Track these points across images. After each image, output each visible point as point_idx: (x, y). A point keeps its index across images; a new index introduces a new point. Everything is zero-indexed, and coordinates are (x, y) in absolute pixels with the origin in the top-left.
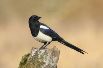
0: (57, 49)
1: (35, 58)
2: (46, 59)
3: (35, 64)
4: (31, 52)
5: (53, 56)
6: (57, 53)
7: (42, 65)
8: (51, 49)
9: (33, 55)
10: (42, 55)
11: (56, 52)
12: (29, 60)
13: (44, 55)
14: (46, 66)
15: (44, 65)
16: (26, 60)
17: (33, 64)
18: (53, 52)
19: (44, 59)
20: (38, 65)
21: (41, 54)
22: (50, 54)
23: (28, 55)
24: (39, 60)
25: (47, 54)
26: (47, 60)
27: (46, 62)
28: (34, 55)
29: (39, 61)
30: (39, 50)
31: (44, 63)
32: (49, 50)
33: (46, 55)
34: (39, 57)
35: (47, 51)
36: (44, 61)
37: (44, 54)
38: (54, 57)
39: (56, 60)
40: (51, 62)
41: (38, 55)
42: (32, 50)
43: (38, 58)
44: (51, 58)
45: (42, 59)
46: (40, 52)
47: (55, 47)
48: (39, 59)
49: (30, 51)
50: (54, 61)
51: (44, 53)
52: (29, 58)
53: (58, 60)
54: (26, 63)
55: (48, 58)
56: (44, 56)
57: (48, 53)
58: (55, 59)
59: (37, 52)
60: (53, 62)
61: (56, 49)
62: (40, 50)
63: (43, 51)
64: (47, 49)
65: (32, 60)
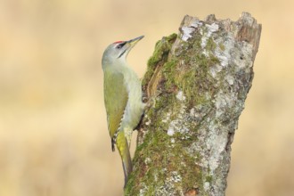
0: (254, 21)
1: (190, 47)
2: (223, 48)
3: (191, 63)
4: (180, 29)
5: (241, 41)
6: (255, 32)
7: (211, 65)
8: (236, 20)
9: (185, 39)
10: (210, 38)
11: (251, 28)
12: (174, 53)
13: (215, 39)
14: (224, 69)
15: (216, 67)
17: (187, 63)
18: (241, 30)
19: (218, 48)
20: (200, 66)
21: (209, 35)
22: (233, 35)
23: (173, 38)
24: (204, 53)
26: (226, 52)
27: (221, 57)
28: (189, 39)
29: (203, 56)
30: (204, 25)
31: (217, 61)
32: (232, 23)
34: (203, 44)
36: (218, 55)
37: (216, 35)
38: (245, 43)
39: (250, 51)
40: (238, 57)
41: (200, 40)
42: (183, 24)
43: (200, 47)
44: (236, 46)
46: (206, 31)
47: (248, 14)
49: (179, 26)
50: (246, 56)
51: (217, 32)
52: (174, 47)
53: (255, 52)
54: (166, 61)
55: (229, 45)
56: (217, 42)
57: (230, 33)
58: (247, 49)
59: (196, 29)
60: (241, 58)
61: (250, 22)
62: (207, 25)
63: (214, 27)
64: (225, 23)
65: (185, 52)
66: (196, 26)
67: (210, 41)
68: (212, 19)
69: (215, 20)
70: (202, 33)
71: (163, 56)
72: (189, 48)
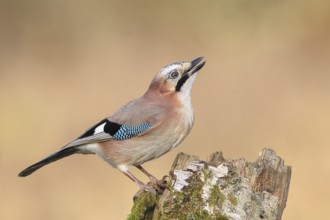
0: (281, 162)
1: (187, 199)
2: (234, 201)
4: (172, 174)
5: (261, 190)
6: (281, 180)
8: (253, 161)
9: (178, 188)
10: (215, 187)
11: (276, 172)
12: (162, 209)
13: (223, 187)
16: (150, 209)
18: (261, 176)
19: (227, 202)
21: (214, 181)
22: (248, 183)
23: (162, 187)
24: (207, 208)
25: (240, 181)
26: (239, 208)
27: (232, 215)
28: (184, 188)
29: (205, 213)
30: (206, 167)
32: (247, 165)
33: (231, 187)
34: (206, 195)
35: (238, 172)
36: (226, 212)
37: (224, 181)
38: (267, 194)
39: (275, 207)
40: (256, 215)
41: (200, 189)
42: (175, 165)
43: (200, 199)
44: (253, 198)
45: (216, 203)
46: (210, 176)
47: (271, 151)
48: (204, 204)
49: (170, 169)
50: (268, 212)
51: (225, 178)
52: (163, 200)
53: (281, 207)
55: (243, 197)
56: (225, 193)
57: (244, 179)
58: (270, 203)
59: (195, 172)
60: (261, 217)
61: (275, 164)
62: (210, 167)
63: (221, 171)
64: (237, 164)
65: (178, 207)
66: (195, 169)
67: (215, 191)
68: (217, 158)
69: (223, 160)
70: (203, 180)
71: (146, 213)
72: (184, 201)
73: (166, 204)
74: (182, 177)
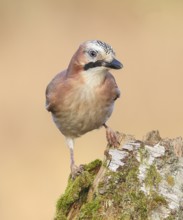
16: (85, 190)
25: (177, 160)
33: (168, 167)
35: (175, 151)
45: (153, 183)
48: (139, 185)
73: (101, 185)
74: (117, 157)
